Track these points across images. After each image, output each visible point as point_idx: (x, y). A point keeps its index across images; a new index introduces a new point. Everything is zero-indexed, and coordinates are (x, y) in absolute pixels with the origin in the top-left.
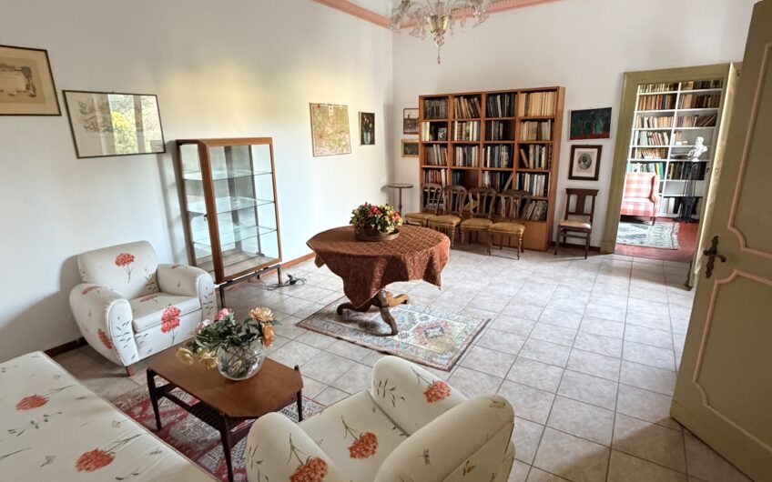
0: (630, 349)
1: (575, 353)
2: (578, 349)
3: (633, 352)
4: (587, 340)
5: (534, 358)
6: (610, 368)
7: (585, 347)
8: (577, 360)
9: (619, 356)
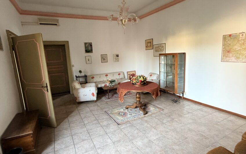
0: (70, 141)
1: (85, 129)
2: (85, 131)
3: (69, 140)
4: (86, 136)
5: (93, 122)
6: (74, 131)
7: (84, 133)
8: (83, 128)
9: (73, 136)
